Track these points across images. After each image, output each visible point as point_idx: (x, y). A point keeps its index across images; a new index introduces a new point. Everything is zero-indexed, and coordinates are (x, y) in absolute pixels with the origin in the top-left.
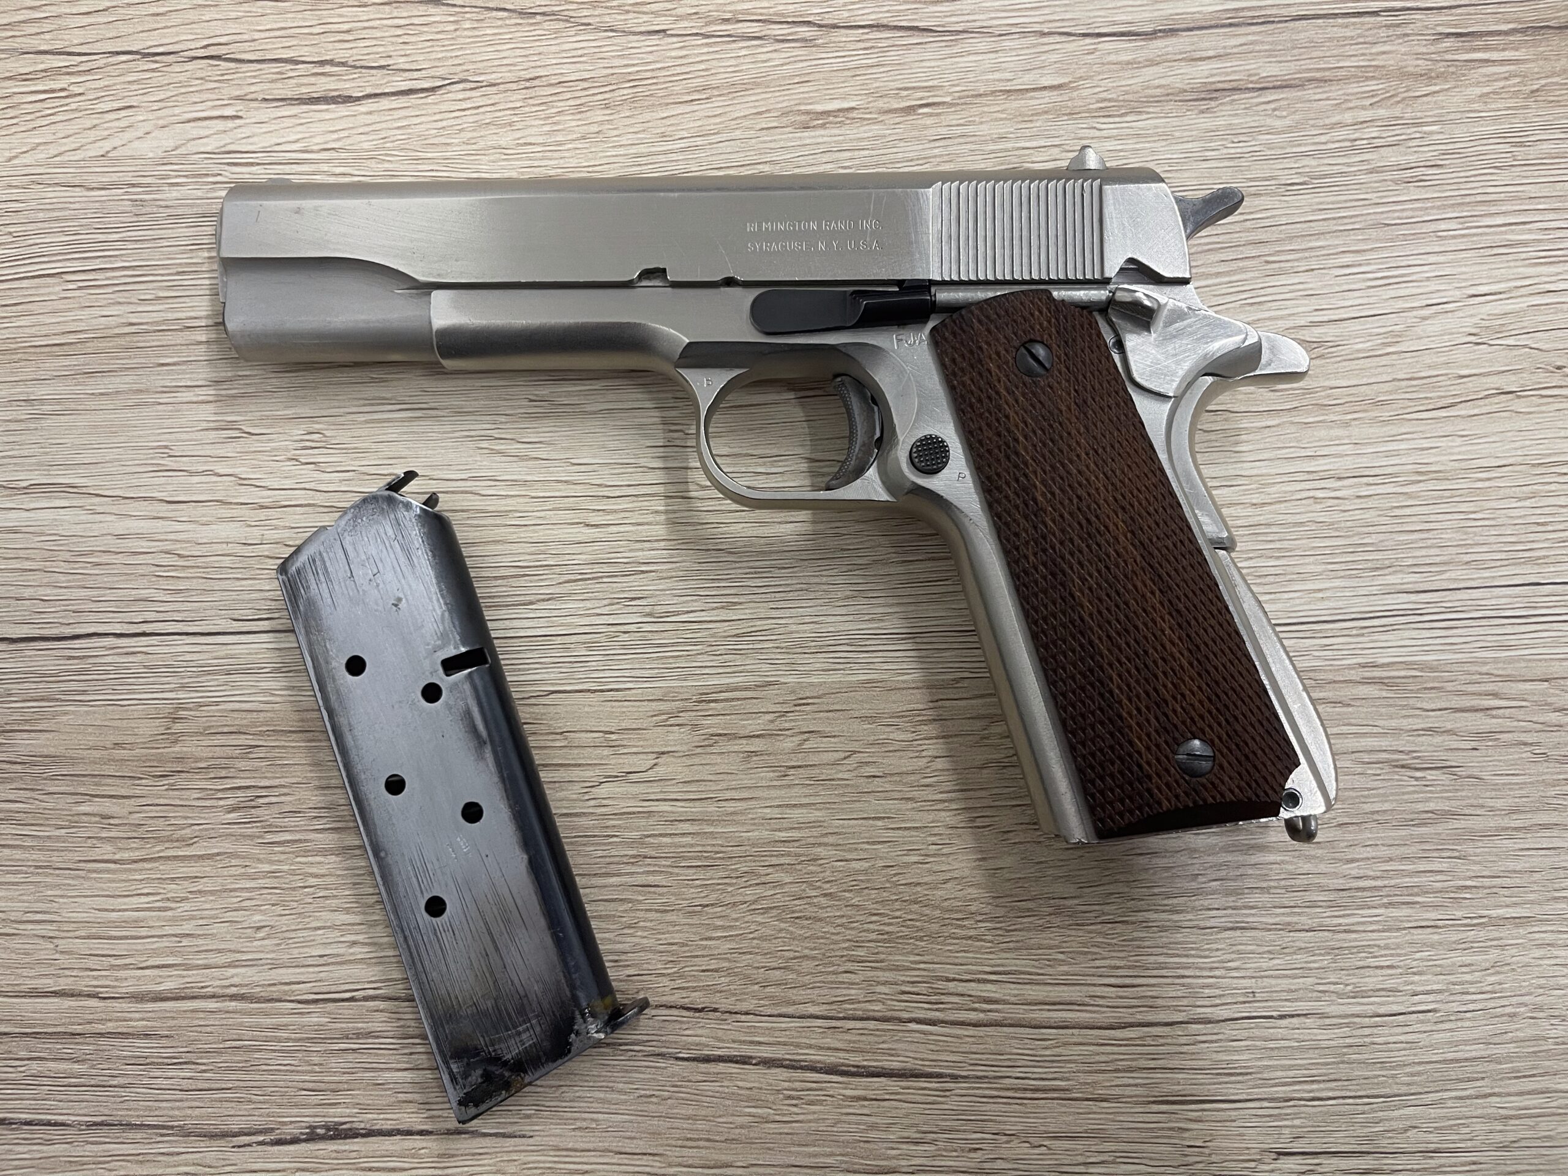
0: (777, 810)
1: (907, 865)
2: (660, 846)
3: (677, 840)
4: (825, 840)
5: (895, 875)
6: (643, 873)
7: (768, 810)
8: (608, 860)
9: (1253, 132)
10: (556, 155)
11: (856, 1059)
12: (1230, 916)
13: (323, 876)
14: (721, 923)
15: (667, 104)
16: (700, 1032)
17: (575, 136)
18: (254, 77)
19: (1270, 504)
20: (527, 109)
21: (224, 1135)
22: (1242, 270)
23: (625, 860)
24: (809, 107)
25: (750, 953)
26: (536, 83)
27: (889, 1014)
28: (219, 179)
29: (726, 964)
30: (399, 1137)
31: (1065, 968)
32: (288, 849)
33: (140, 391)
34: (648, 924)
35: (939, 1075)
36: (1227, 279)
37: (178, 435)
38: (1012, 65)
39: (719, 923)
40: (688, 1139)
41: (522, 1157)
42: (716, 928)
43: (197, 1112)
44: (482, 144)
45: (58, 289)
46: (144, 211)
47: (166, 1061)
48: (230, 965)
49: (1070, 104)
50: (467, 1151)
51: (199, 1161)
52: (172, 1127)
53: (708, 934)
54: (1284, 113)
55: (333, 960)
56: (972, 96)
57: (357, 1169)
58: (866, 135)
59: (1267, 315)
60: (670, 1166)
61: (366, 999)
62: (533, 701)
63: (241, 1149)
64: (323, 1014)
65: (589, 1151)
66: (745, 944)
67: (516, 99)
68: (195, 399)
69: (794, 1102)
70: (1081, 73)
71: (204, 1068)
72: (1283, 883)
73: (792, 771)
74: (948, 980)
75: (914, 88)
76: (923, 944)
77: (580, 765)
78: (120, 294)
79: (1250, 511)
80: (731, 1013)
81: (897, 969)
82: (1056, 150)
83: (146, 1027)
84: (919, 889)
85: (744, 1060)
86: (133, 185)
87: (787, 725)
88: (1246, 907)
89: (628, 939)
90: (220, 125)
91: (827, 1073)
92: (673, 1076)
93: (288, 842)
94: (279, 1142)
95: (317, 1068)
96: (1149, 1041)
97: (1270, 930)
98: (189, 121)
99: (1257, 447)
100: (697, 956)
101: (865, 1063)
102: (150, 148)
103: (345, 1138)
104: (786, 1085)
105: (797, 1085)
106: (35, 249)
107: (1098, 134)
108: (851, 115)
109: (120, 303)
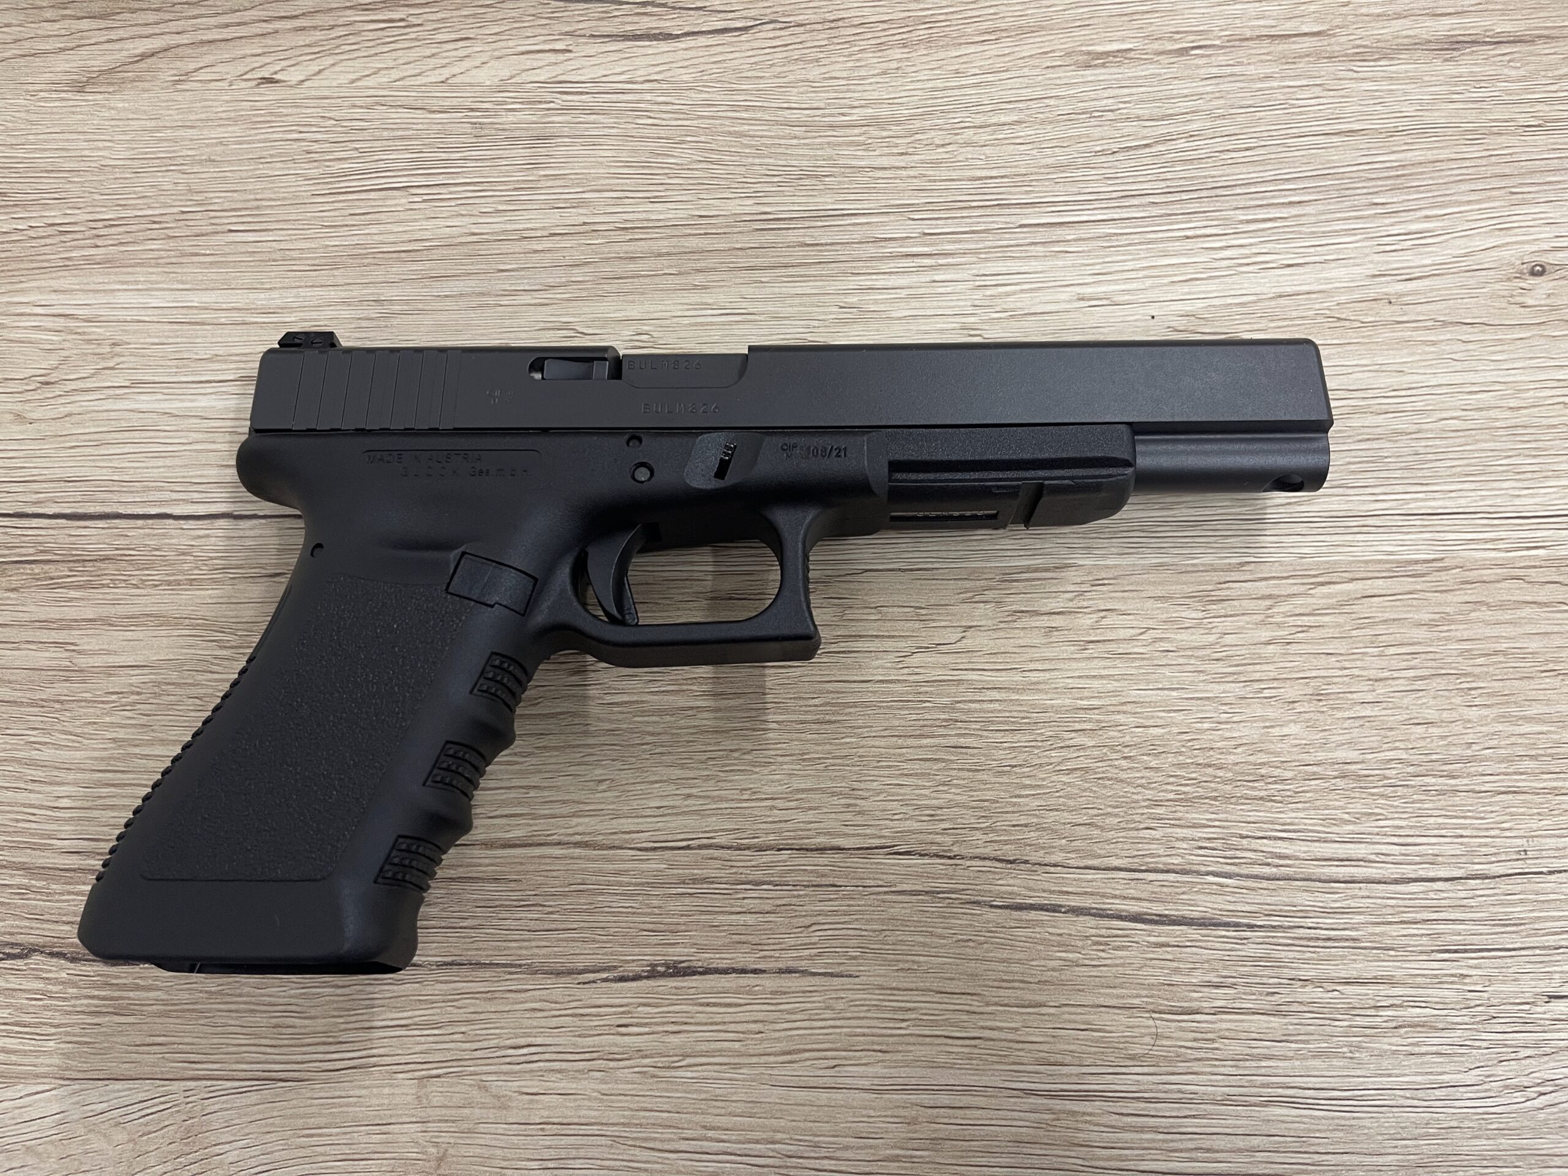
0: (1077, 680)
1: (1203, 731)
2: (969, 711)
3: (985, 706)
4: (1124, 708)
5: (1189, 741)
6: (956, 735)
7: (1070, 681)
8: (921, 723)
9: (1495, 78)
10: (859, 88)
11: (1157, 909)
12: (1502, 781)
13: (659, 734)
14: (1028, 782)
15: (961, 44)
16: (1011, 882)
17: (876, 72)
18: (582, 15)
19: (1525, 408)
20: (832, 47)
21: (570, 972)
22: (1489, 199)
23: (938, 723)
24: (1090, 48)
25: (1057, 810)
26: (840, 24)
27: (1188, 867)
28: (552, 105)
29: (1035, 820)
30: (734, 975)
31: (1351, 827)
32: (625, 710)
33: (482, 294)
34: (961, 782)
35: (1237, 925)
36: (1477, 207)
37: (518, 334)
38: (1275, 13)
39: (1027, 782)
40: (1004, 981)
41: (851, 995)
42: (1025, 787)
43: (545, 951)
44: (791, 78)
45: (404, 201)
46: (483, 133)
47: (514, 903)
48: (574, 815)
49: (1328, 48)
50: (798, 989)
51: (547, 998)
52: (520, 966)
53: (1017, 792)
54: (1518, 65)
55: (670, 811)
56: (1240, 40)
57: (695, 1005)
58: (1143, 73)
59: (1514, 239)
60: (988, 1004)
61: (700, 847)
62: (849, 578)
63: (586, 986)
64: (661, 861)
65: (911, 990)
66: (1052, 801)
67: (821, 38)
68: (534, 301)
69: (1102, 947)
70: (1338, 21)
71: (551, 909)
72: (1549, 751)
73: (1091, 646)
74: (1243, 837)
75: (1186, 32)
76: (1217, 803)
77: (893, 637)
78: (463, 207)
79: (1508, 414)
80: (1040, 864)
81: (1194, 826)
82: (1319, 89)
83: (494, 871)
84: (1211, 753)
85: (1054, 909)
86: (472, 110)
87: (1085, 604)
88: (1515, 773)
89: (943, 796)
90: (552, 58)
91: (1130, 921)
92: (988, 922)
93: (626, 703)
94: (622, 979)
95: (657, 911)
96: (1432, 895)
97: (1539, 794)
98: (523, 53)
99: (1512, 356)
100: (1007, 812)
101: (1167, 912)
102: (487, 76)
103: (684, 975)
104: (1093, 932)
105: (1103, 932)
106: (381, 165)
107: (1355, 75)
108: (1128, 56)
109: (462, 215)
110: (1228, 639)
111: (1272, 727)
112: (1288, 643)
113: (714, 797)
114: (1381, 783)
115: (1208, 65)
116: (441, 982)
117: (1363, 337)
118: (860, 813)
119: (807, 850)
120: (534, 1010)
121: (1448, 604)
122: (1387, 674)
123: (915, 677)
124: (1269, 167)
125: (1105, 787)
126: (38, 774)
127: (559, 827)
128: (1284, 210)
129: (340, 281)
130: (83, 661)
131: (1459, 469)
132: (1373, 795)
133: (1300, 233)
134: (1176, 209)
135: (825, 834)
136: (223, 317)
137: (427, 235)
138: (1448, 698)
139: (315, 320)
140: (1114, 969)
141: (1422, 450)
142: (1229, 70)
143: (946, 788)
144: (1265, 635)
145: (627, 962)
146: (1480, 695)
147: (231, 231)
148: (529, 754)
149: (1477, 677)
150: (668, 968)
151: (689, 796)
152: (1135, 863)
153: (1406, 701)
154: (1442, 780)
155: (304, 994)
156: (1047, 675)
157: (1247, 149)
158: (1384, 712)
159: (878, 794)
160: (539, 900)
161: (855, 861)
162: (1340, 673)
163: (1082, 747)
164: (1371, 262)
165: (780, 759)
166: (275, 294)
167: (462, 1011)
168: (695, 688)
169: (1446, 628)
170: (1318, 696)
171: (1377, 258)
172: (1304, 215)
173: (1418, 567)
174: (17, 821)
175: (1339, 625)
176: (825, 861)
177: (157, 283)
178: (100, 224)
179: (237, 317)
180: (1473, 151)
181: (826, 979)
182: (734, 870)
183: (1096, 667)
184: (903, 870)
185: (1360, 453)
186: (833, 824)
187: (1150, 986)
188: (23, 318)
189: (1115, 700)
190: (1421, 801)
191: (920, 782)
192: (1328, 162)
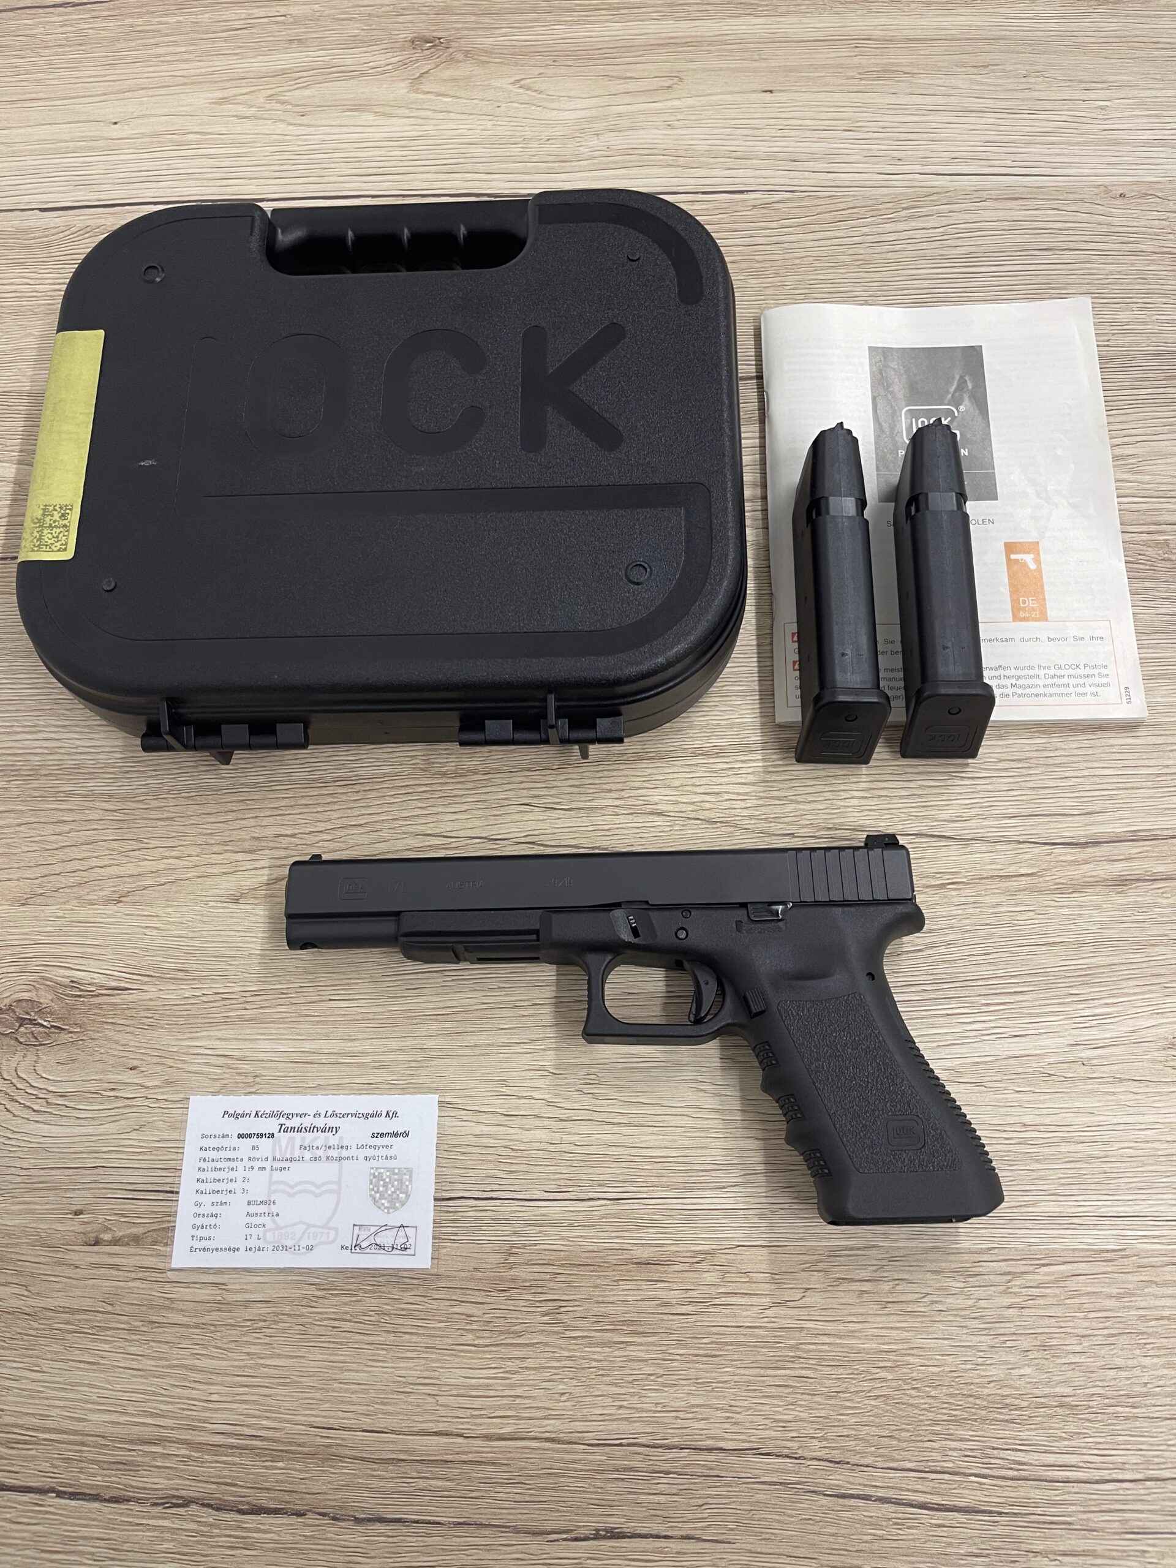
110: (982, 1303)
111: (1013, 1369)
112: (1023, 1308)
113: (637, 1409)
114: (1087, 1411)
115: (958, 896)
116: (457, 1537)
117: (1066, 1088)
118: (735, 1423)
119: (700, 1449)
120: (518, 1559)
121: (1130, 1282)
122: (1090, 1332)
123: (772, 1325)
124: (1000, 967)
125: (901, 1410)
126: (198, 1376)
127: (535, 1426)
128: (1012, 997)
129: (398, 1035)
130: (230, 1297)
131: (1133, 1185)
132: (1082, 1419)
133: (1022, 1013)
134: (940, 994)
135: (712, 1438)
136: (324, 1059)
137: (454, 1004)
138: (1130, 1350)
139: (383, 1061)
140: (907, 1543)
141: (1108, 1170)
142: (972, 900)
143: (793, 1407)
144: (1007, 1301)
145: (580, 1527)
146: (1152, 1349)
147: (330, 1000)
148: (516, 1372)
149: (1149, 1335)
150: (608, 1532)
151: (621, 1407)
152: (921, 1466)
153: (1103, 1352)
154: (1127, 1409)
155: (367, 1540)
156: (860, 1326)
157: (986, 954)
158: (1088, 1360)
159: (748, 1410)
160: (522, 1479)
161: (733, 1459)
162: (1058, 1330)
163: (883, 1380)
164: (1069, 1035)
165: (682, 1382)
166: (357, 1043)
167: (470, 1558)
168: (625, 1328)
169: (1128, 1299)
170: (1044, 1347)
171: (1073, 1032)
172: (1024, 1001)
173: (1108, 1255)
174: (183, 1409)
175: (1056, 1296)
176: (712, 1458)
177: (284, 1035)
178: (248, 994)
179: (333, 1058)
180: (1137, 957)
181: (714, 1544)
182: (651, 1462)
183: (893, 1321)
184: (765, 1467)
185: (1067, 1171)
186: (718, 1431)
187: (932, 1555)
188: (199, 1057)
189: (906, 1346)
190: (1114, 1424)
191: (776, 1402)
192: (1040, 964)
